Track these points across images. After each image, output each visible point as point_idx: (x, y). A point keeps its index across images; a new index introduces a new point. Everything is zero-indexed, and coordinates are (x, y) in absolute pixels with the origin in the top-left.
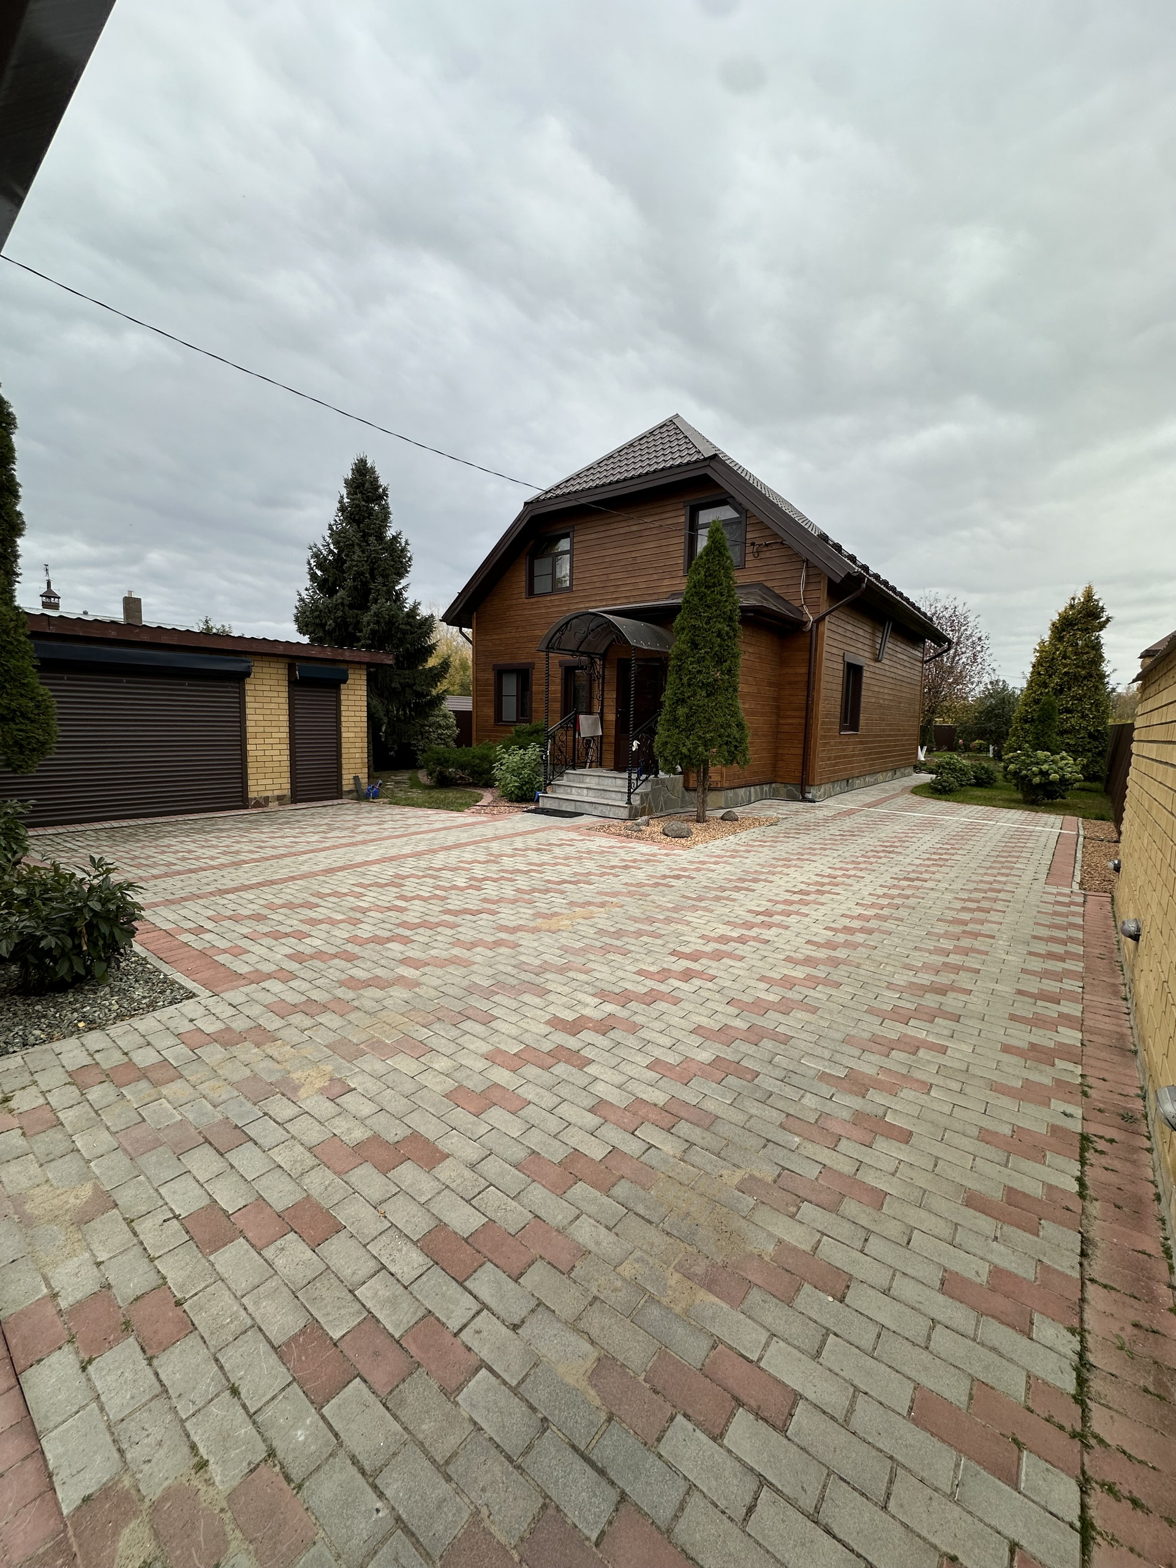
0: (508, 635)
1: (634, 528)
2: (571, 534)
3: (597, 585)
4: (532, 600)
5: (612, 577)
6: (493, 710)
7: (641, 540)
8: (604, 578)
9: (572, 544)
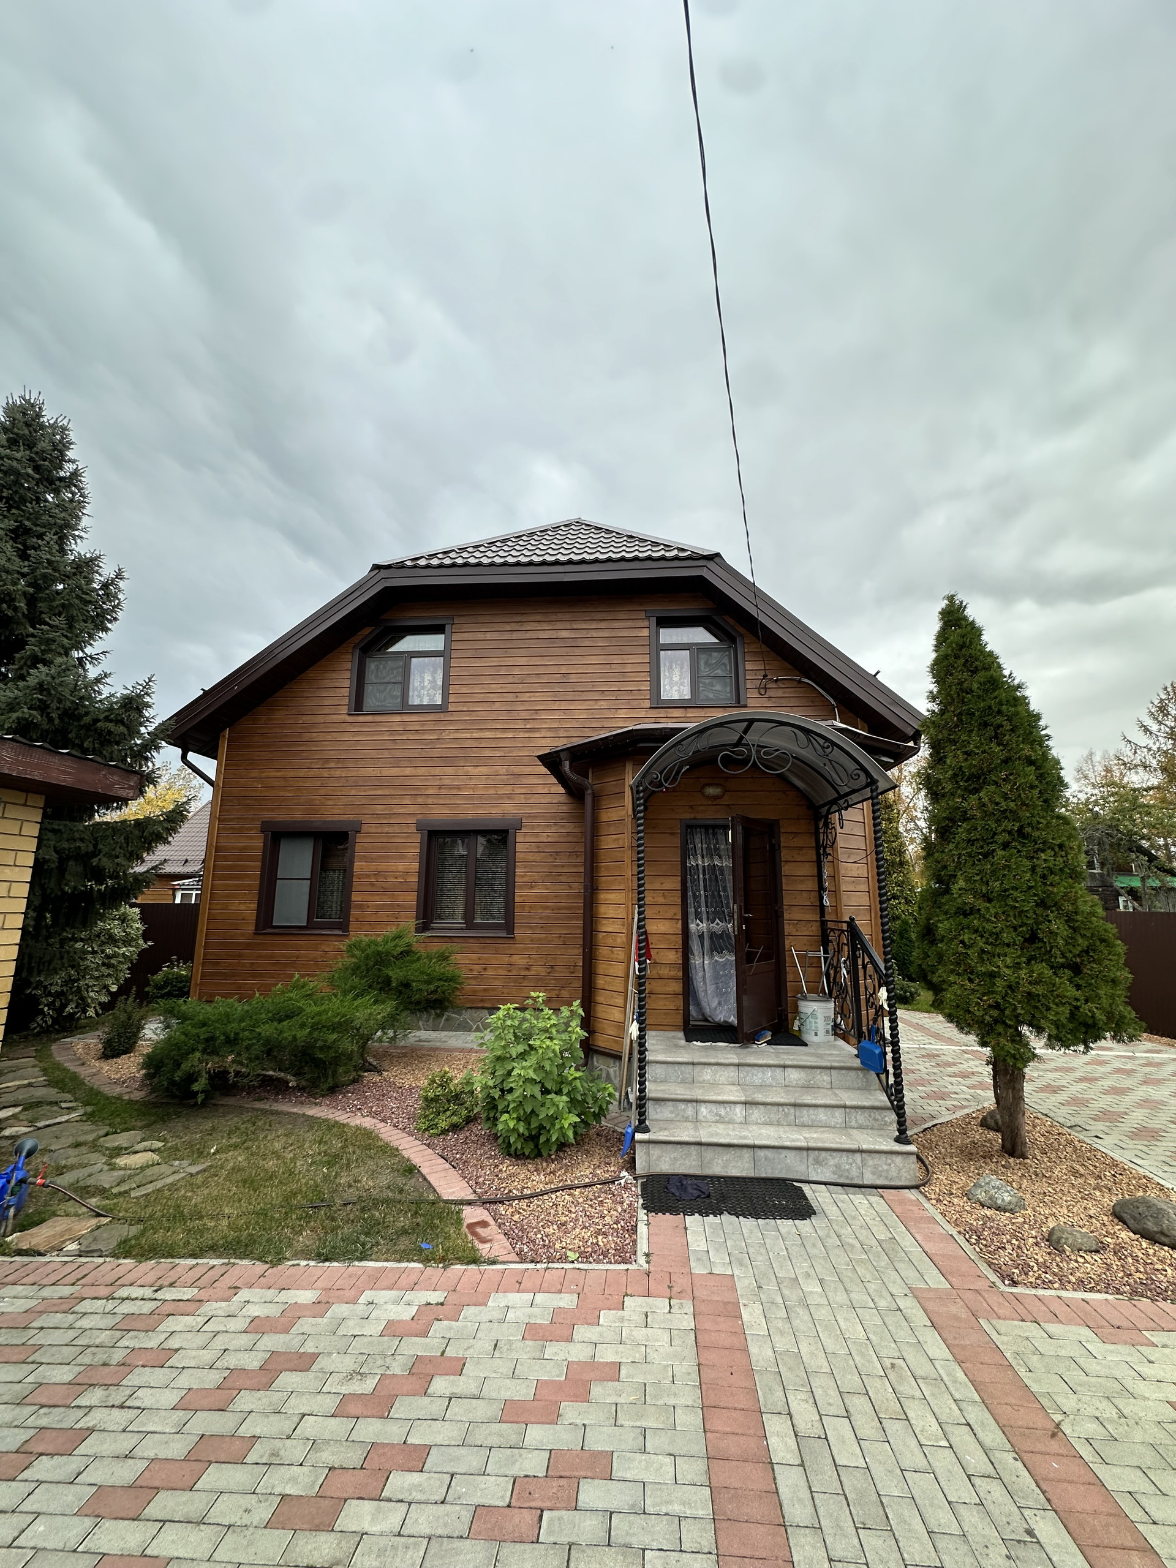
0: (302, 773)
1: (564, 634)
2: (448, 627)
3: (497, 706)
4: (361, 719)
5: (526, 697)
6: (254, 906)
7: (577, 651)
8: (511, 697)
9: (448, 643)
